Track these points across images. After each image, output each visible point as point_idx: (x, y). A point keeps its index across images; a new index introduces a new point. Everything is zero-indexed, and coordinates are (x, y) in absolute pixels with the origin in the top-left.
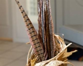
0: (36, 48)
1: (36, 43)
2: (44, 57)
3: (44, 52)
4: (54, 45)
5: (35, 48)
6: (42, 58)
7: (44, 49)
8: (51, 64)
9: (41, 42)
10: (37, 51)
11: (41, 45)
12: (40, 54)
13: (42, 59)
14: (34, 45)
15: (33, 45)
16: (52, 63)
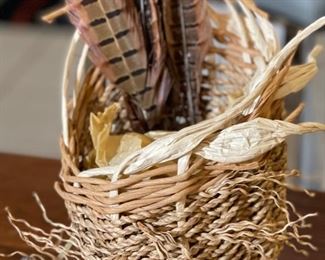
0: (103, 44)
1: (104, 12)
2: (153, 91)
3: (151, 61)
4: (199, 21)
5: (97, 42)
6: (139, 97)
7: (149, 46)
8: (232, 144)
9: (127, 9)
10: (113, 61)
11: (130, 24)
12: (127, 78)
13: (139, 105)
14: (92, 29)
15: (84, 29)
16: (240, 135)
